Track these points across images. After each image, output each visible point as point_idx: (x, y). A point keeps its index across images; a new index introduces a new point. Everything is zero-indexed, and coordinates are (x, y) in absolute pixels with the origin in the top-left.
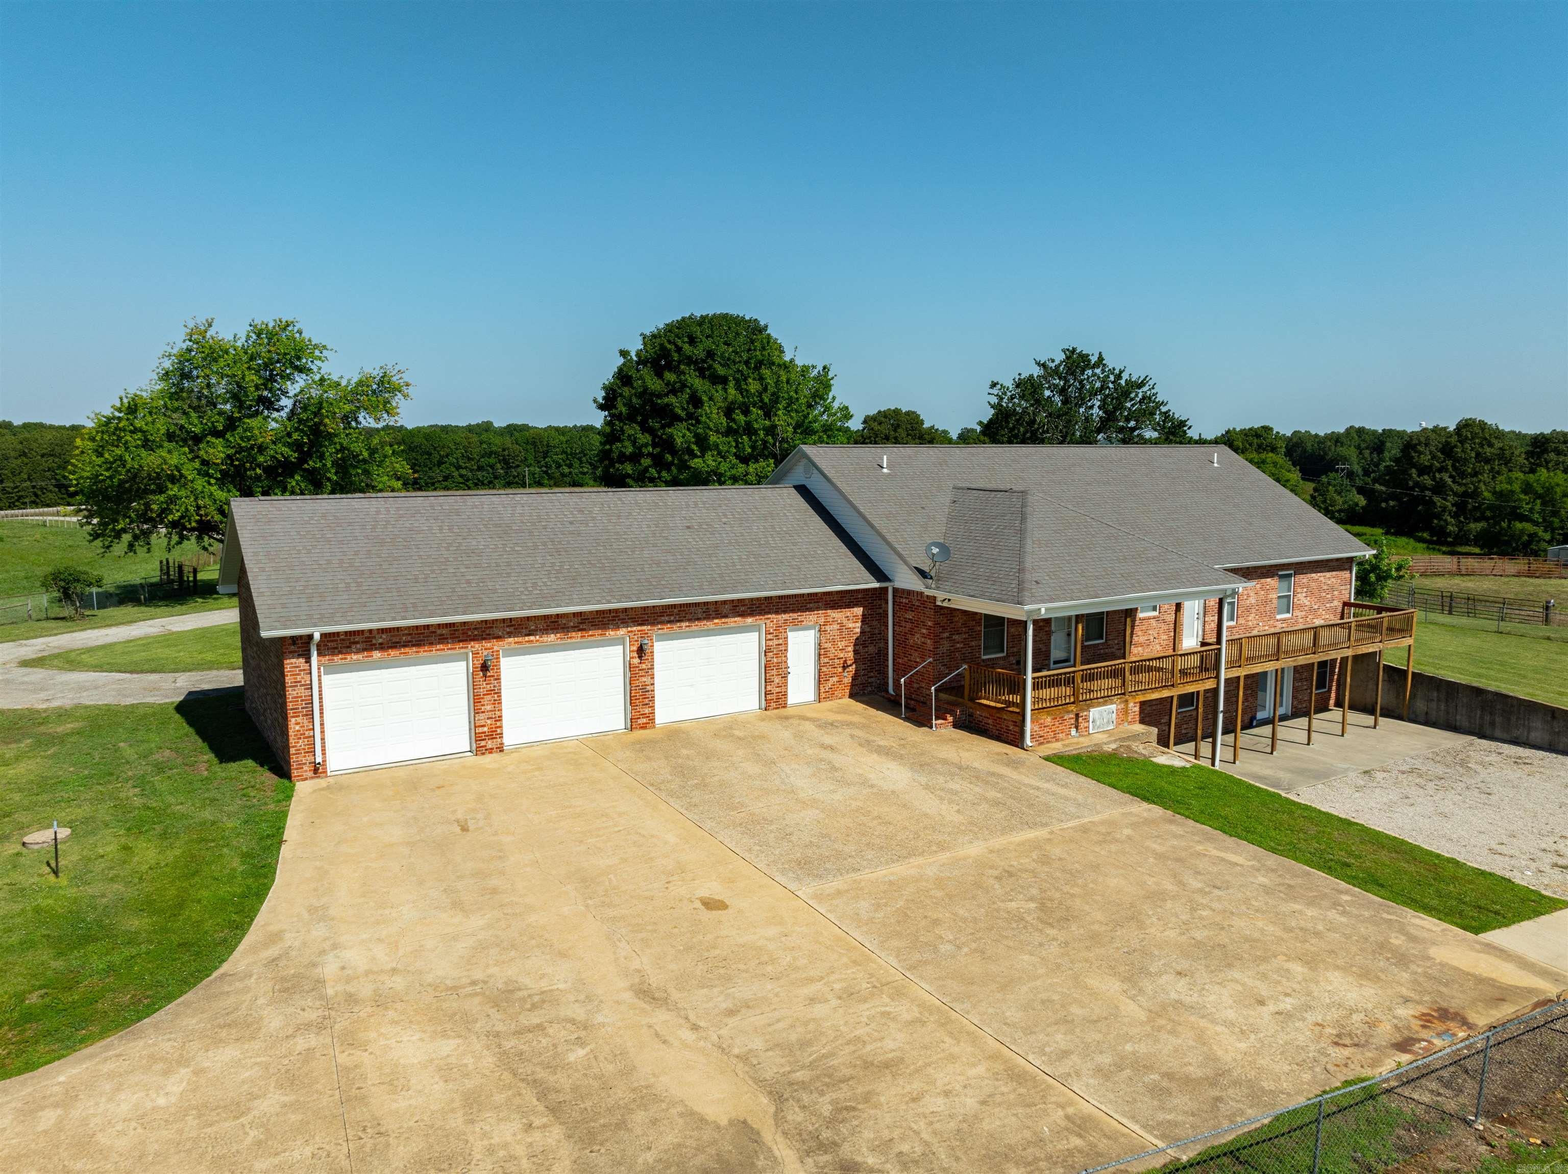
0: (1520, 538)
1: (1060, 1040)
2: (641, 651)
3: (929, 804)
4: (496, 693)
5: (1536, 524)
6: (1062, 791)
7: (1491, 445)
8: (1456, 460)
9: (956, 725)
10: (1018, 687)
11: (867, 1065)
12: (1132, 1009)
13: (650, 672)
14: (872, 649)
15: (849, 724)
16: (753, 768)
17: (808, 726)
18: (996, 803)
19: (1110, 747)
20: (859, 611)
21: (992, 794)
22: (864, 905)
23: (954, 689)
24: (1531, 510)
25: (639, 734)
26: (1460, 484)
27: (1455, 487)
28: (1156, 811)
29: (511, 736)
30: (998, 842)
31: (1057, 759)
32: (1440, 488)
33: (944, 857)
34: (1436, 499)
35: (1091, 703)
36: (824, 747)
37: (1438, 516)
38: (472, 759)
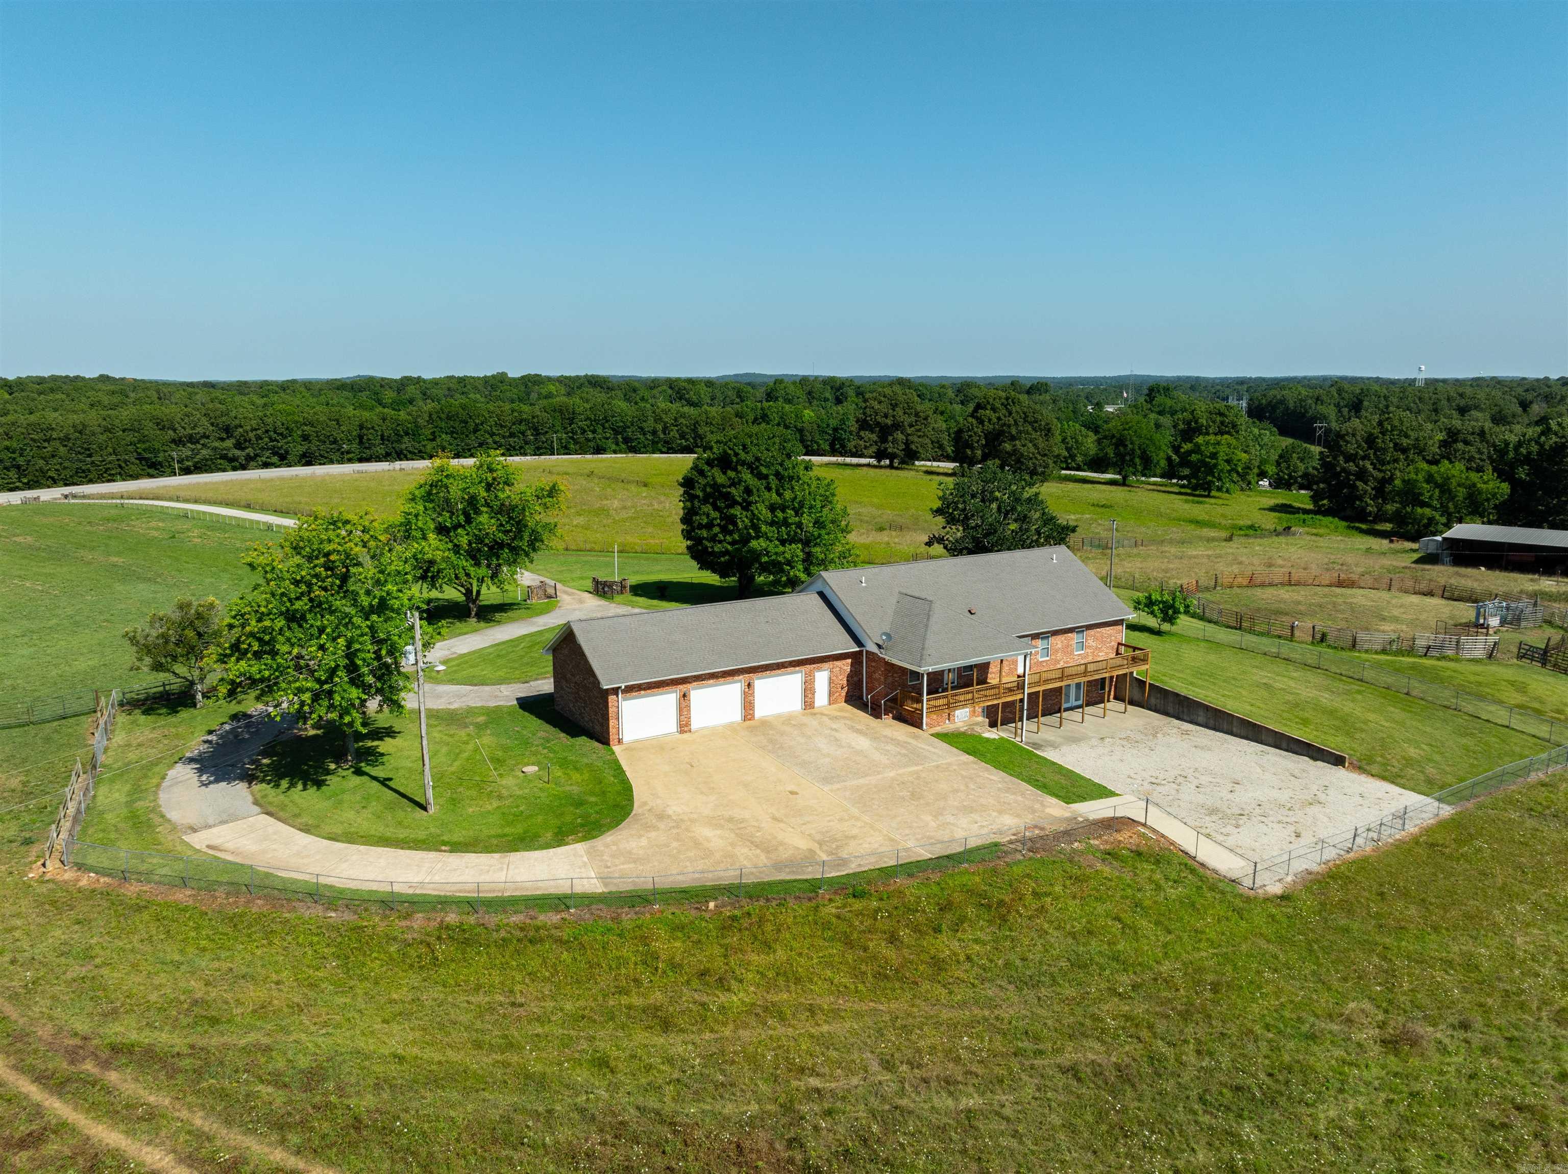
0: (1421, 520)
1: (907, 832)
2: (749, 685)
3: (877, 756)
4: (688, 706)
5: (1435, 509)
6: (933, 750)
7: (1407, 436)
8: (1377, 450)
9: (894, 718)
10: (919, 701)
11: (847, 837)
12: (933, 824)
13: (753, 694)
14: (855, 679)
15: (844, 718)
16: (803, 740)
17: (825, 719)
18: (905, 755)
19: (962, 730)
20: (849, 661)
21: (904, 751)
22: (848, 794)
23: (894, 700)
24: (1430, 497)
25: (748, 722)
26: (1379, 470)
27: (1376, 473)
28: (971, 758)
29: (695, 724)
30: (901, 771)
31: (937, 735)
32: (1362, 475)
33: (880, 776)
34: (1358, 483)
35: (956, 708)
36: (832, 729)
37: (1360, 498)
38: (680, 736)
